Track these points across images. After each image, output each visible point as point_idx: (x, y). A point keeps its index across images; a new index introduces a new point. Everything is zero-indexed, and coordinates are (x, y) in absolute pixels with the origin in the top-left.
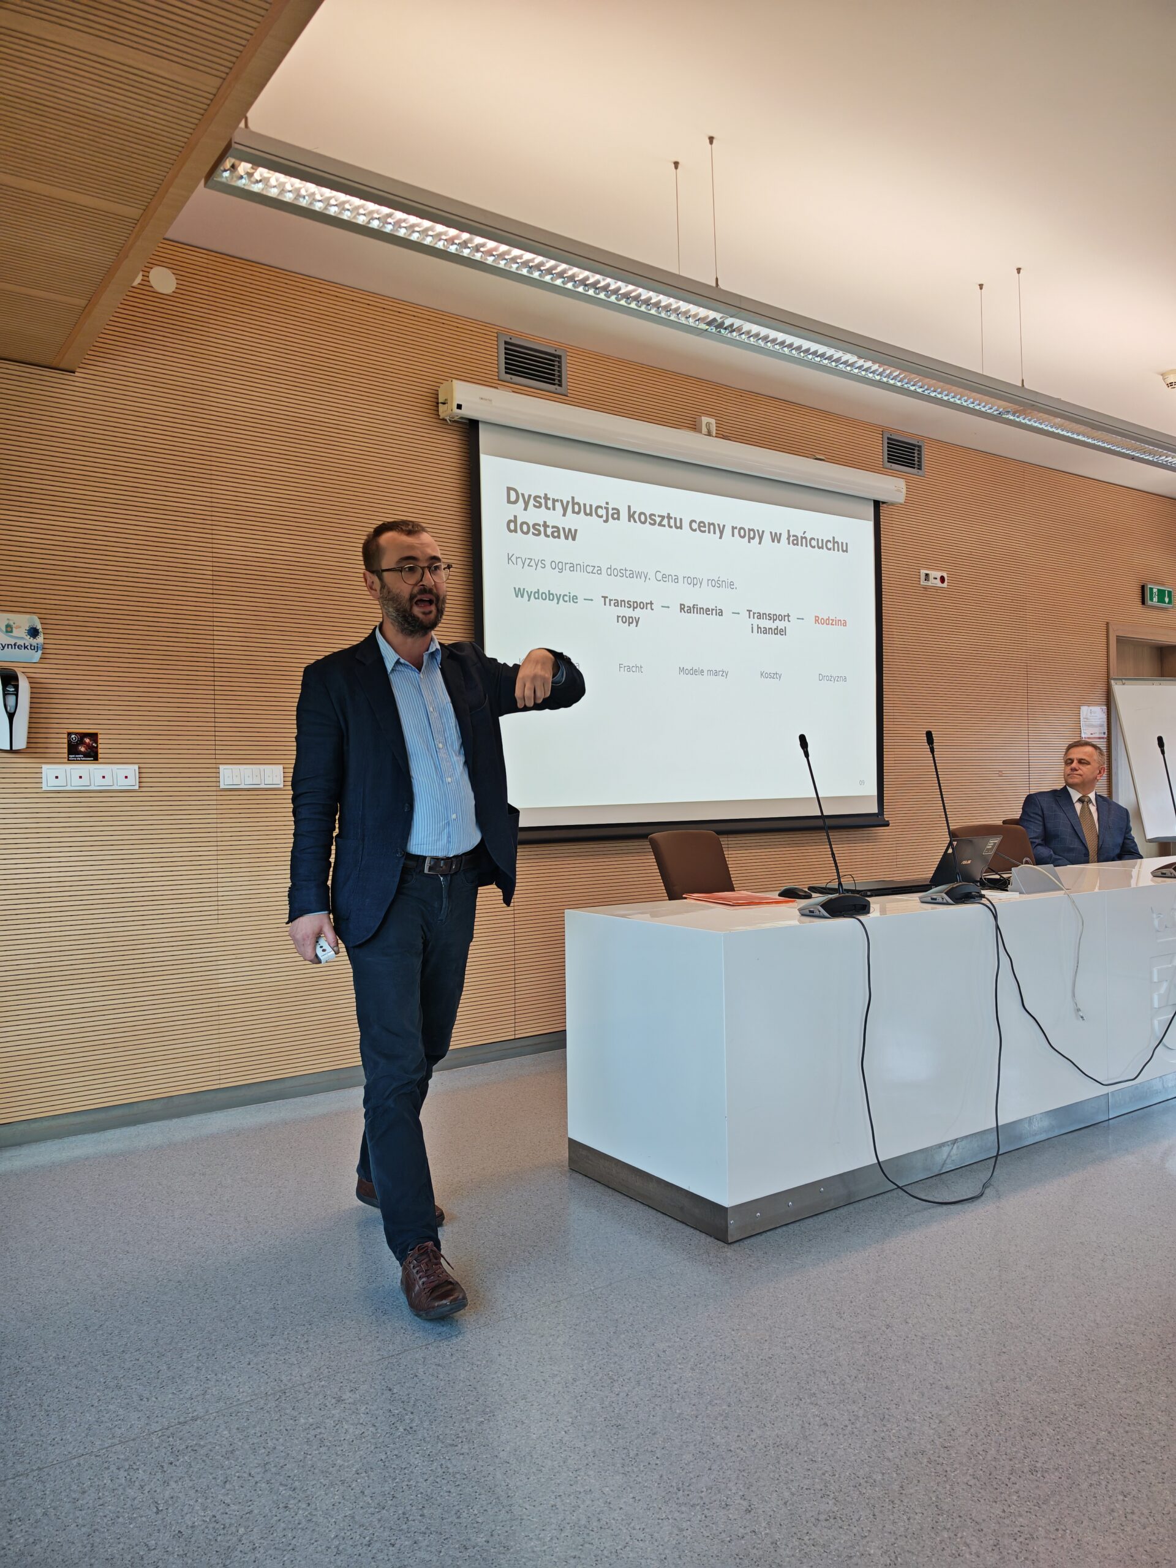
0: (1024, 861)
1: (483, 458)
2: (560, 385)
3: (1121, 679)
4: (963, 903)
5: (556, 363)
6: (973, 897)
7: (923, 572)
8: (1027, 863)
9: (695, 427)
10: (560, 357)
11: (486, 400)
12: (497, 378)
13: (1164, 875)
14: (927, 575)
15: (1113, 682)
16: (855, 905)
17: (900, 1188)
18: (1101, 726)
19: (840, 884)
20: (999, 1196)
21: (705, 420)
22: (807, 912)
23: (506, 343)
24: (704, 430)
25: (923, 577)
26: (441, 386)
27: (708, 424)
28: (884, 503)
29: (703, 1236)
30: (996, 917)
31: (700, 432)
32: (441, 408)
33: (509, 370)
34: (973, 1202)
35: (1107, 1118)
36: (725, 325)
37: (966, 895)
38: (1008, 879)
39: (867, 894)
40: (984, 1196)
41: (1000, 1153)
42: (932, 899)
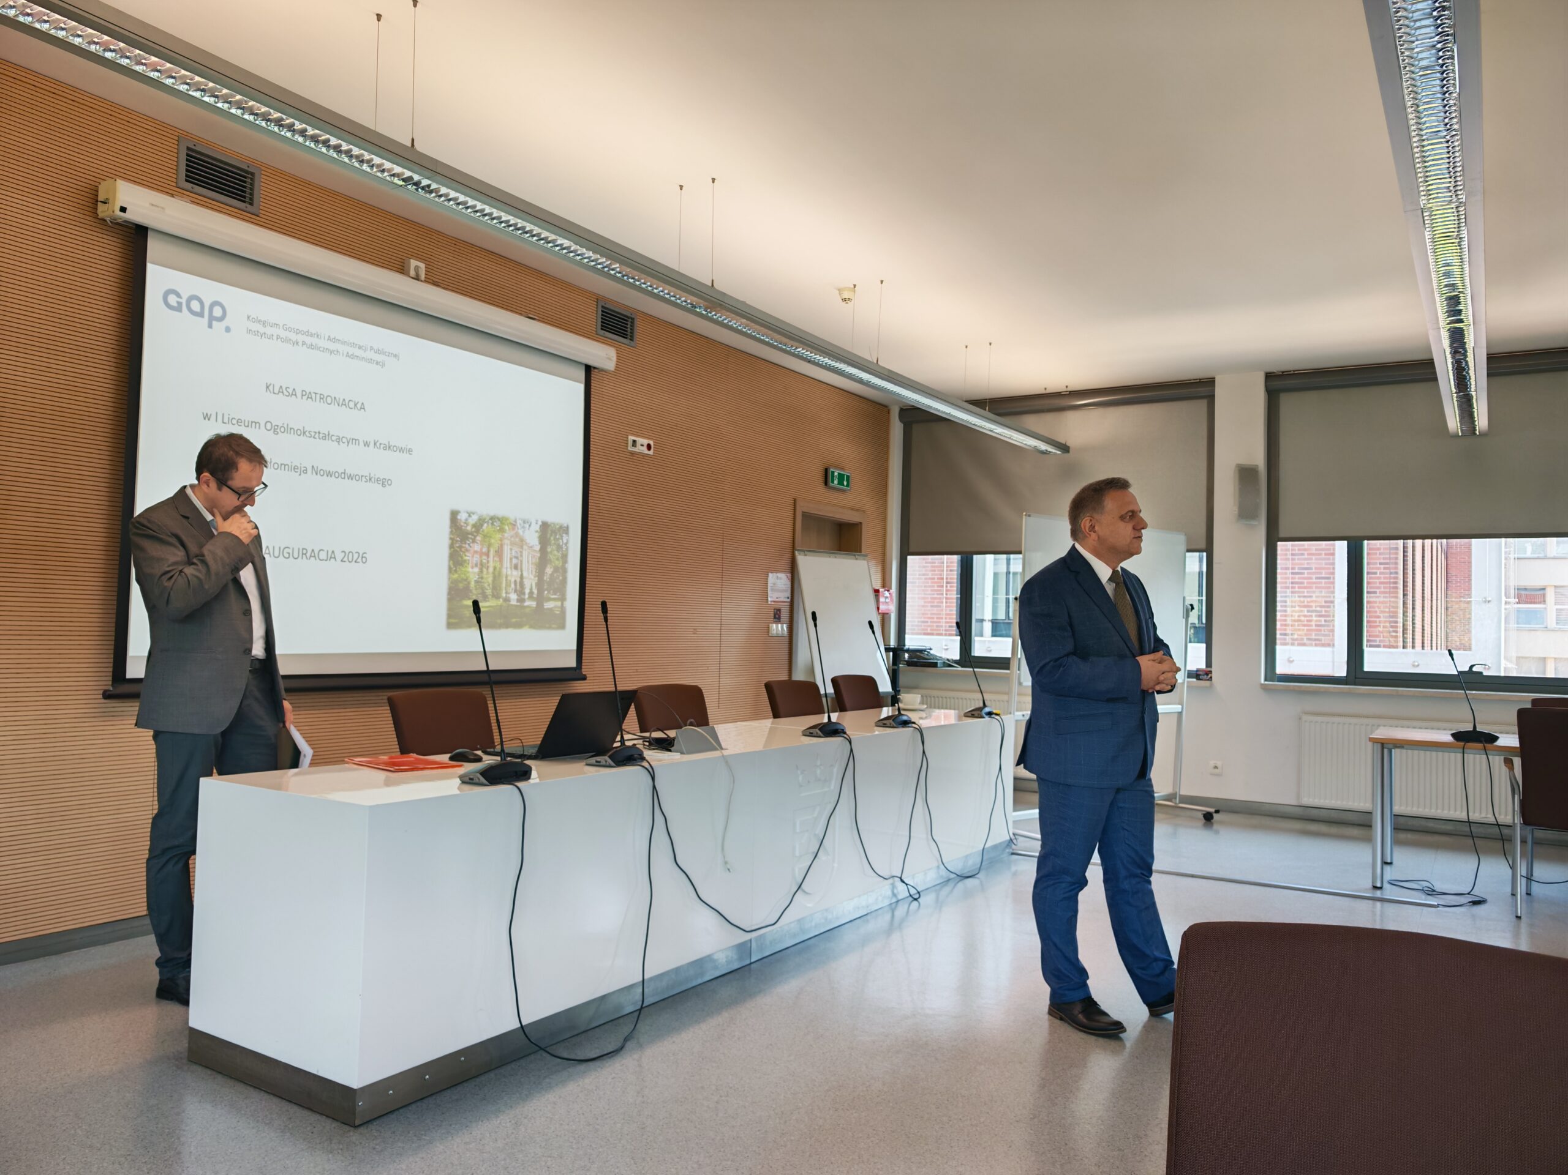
0: (688, 722)
1: (150, 268)
2: (251, 204)
3: (804, 551)
4: (625, 765)
5: (249, 180)
6: (635, 760)
7: (631, 438)
8: (691, 724)
9: (402, 270)
10: (253, 174)
11: (158, 207)
12: (174, 184)
13: (811, 735)
14: (634, 441)
15: (797, 553)
16: (516, 772)
17: (541, 1049)
18: (786, 591)
19: (503, 750)
20: (641, 1046)
21: (414, 263)
22: (467, 779)
23: (188, 149)
24: (412, 273)
25: (630, 443)
26: (103, 183)
27: (417, 268)
28: (595, 368)
29: (329, 1121)
30: (653, 779)
31: (408, 275)
32: (101, 208)
33: (189, 179)
34: (612, 1056)
35: (748, 962)
36: (422, 185)
37: (629, 758)
38: (674, 739)
39: (530, 757)
40: (624, 1049)
41: (644, 1006)
42: (597, 762)
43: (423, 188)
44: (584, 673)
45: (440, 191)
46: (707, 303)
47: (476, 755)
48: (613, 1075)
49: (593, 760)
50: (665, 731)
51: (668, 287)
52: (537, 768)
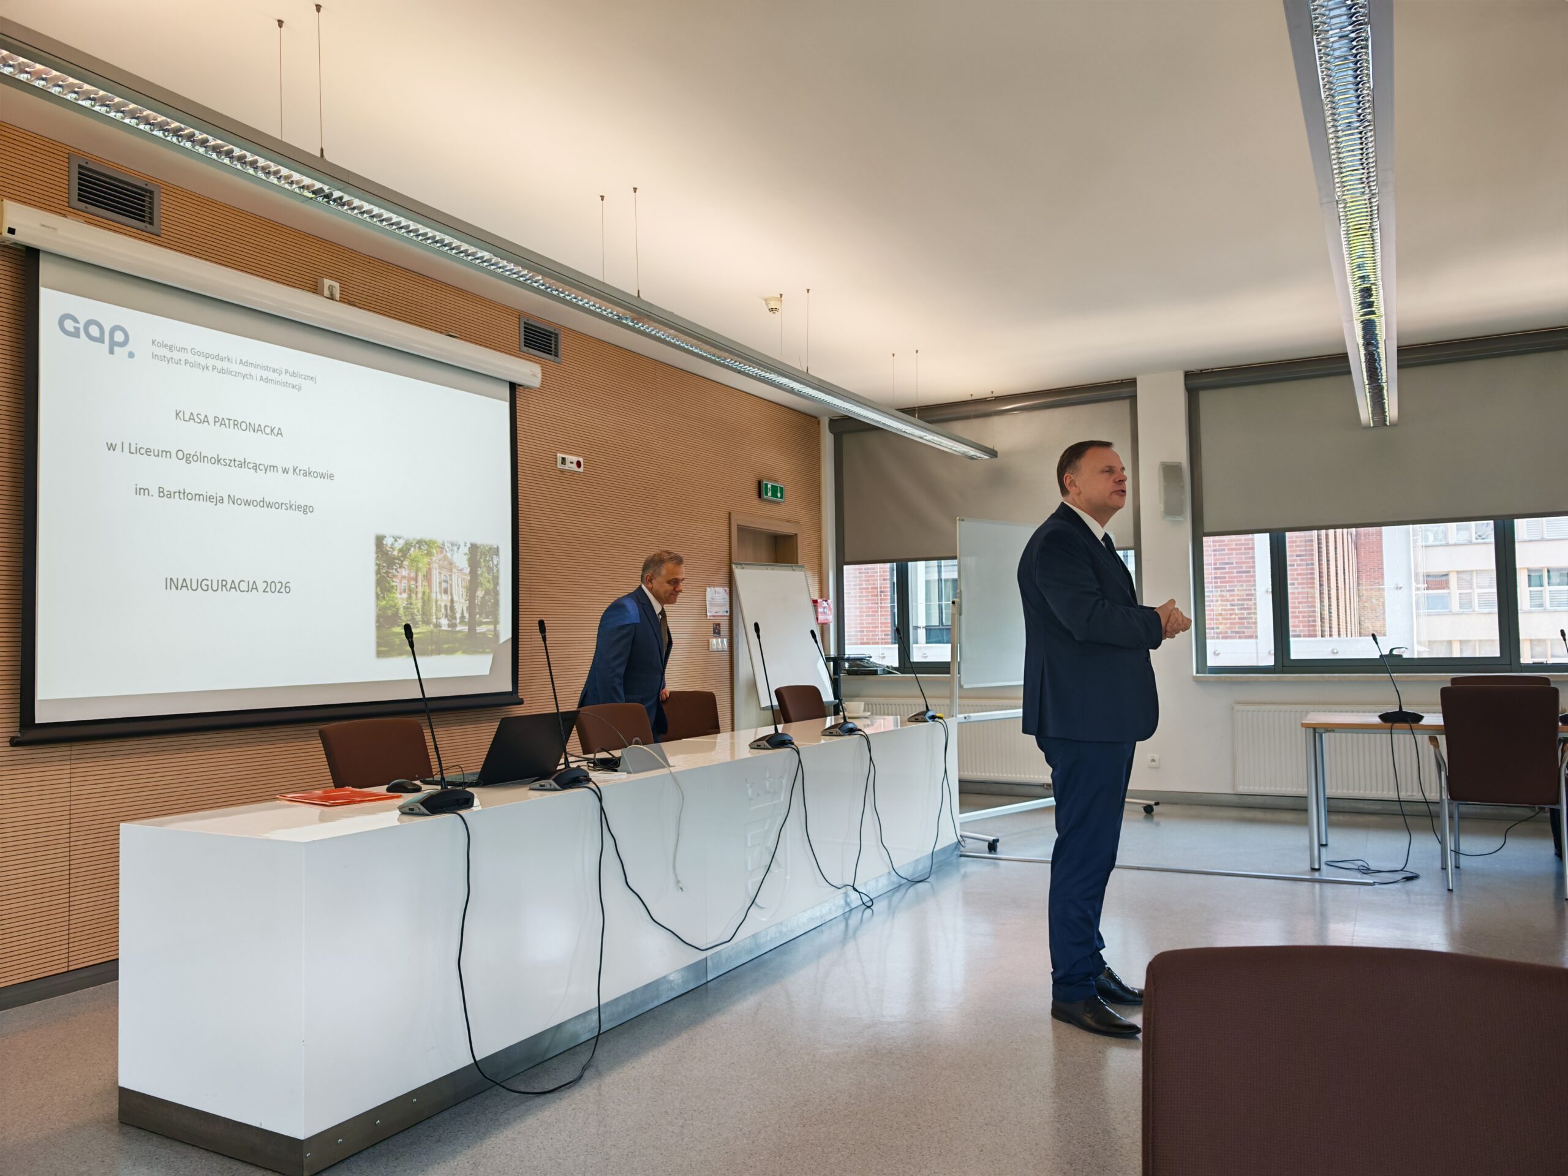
0: (634, 740)
1: (44, 292)
2: (151, 223)
3: (741, 564)
4: (571, 787)
5: (148, 199)
6: (580, 782)
7: (560, 456)
8: (637, 743)
9: (316, 289)
10: (151, 192)
11: (50, 228)
12: (67, 204)
13: (758, 747)
15: (734, 566)
16: (458, 800)
17: (497, 1084)
18: (725, 605)
19: (443, 778)
20: (599, 1074)
21: (327, 282)
22: (407, 810)
23: (80, 166)
24: (326, 293)
25: (559, 461)
27: (331, 288)
28: (520, 385)
30: (600, 800)
31: (322, 294)
33: (81, 198)
34: (571, 1087)
35: (705, 981)
36: (333, 197)
37: (573, 780)
38: (619, 759)
39: (471, 785)
40: (582, 1078)
41: (601, 1032)
42: (541, 786)
43: (335, 201)
44: (521, 697)
45: (352, 203)
46: (634, 315)
47: (415, 785)
48: (573, 1106)
49: (537, 785)
50: (610, 752)
51: (593, 298)
52: (479, 795)
